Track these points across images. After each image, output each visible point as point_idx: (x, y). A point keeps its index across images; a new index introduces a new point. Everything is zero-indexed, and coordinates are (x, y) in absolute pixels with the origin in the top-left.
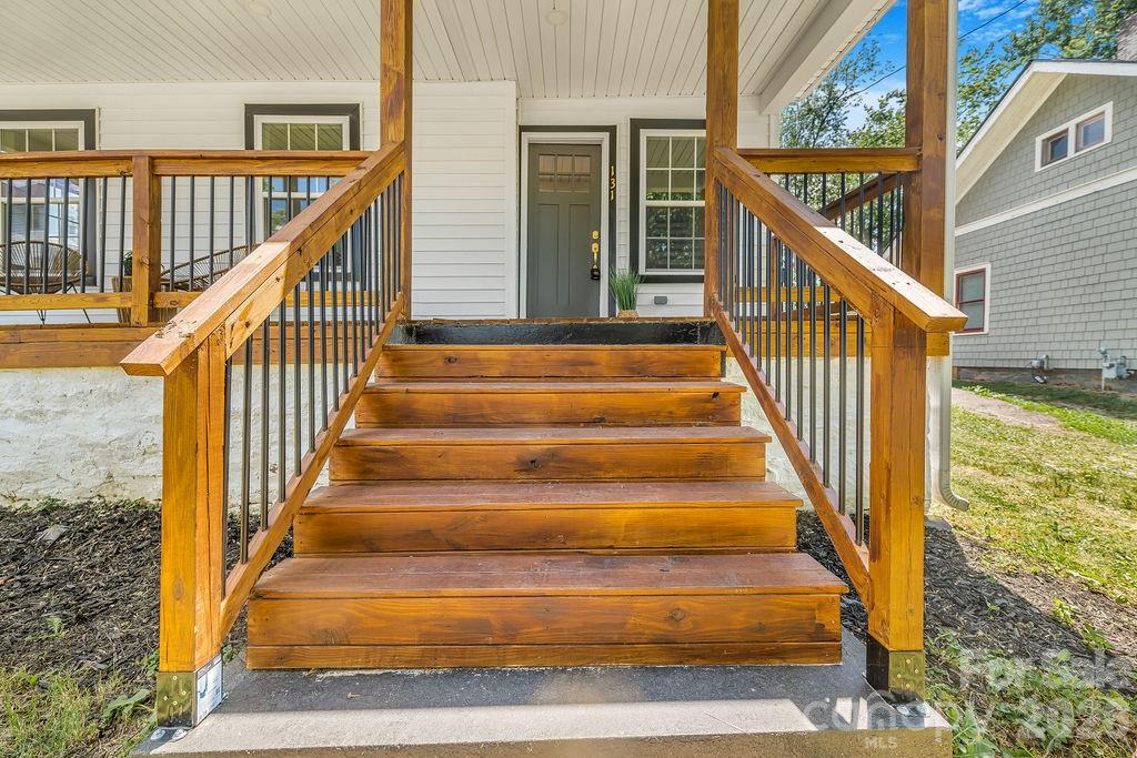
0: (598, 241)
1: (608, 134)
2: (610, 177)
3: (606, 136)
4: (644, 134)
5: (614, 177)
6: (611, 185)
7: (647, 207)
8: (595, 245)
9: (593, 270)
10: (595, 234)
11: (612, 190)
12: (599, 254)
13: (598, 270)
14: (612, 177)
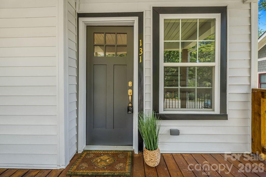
0: (132, 88)
1: (138, 17)
2: (139, 47)
3: (136, 19)
4: (163, 17)
5: (142, 47)
6: (139, 52)
7: (165, 67)
8: (130, 91)
9: (128, 107)
10: (130, 84)
11: (141, 56)
12: (132, 96)
13: (132, 107)
14: (141, 47)
